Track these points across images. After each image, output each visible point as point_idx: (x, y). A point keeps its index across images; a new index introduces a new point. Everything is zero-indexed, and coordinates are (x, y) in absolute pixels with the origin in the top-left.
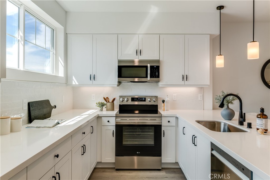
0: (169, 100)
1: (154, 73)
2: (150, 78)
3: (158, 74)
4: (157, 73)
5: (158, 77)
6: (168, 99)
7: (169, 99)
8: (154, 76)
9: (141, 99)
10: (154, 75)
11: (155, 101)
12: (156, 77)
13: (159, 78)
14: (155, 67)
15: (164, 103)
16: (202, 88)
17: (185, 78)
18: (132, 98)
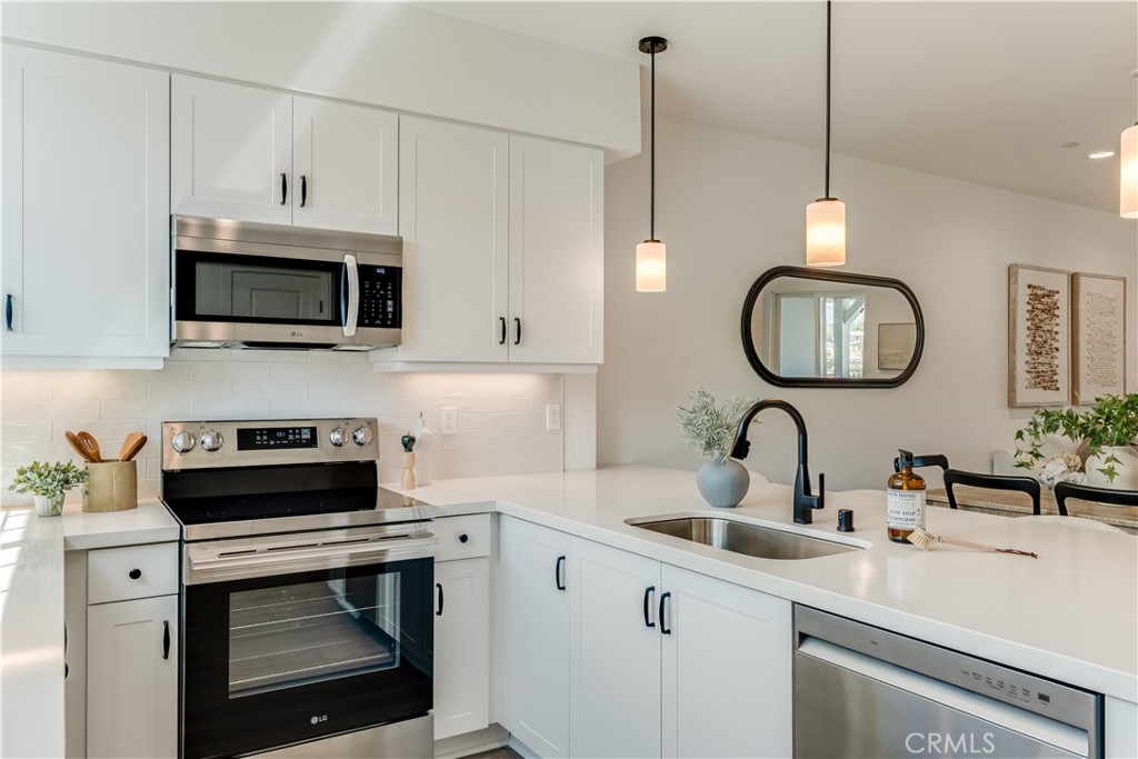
0: (429, 436)
1: (377, 304)
2: (358, 325)
3: (395, 307)
4: (390, 303)
5: (396, 322)
6: (426, 430)
7: (430, 433)
8: (376, 318)
9: (291, 437)
10: (377, 313)
11: (360, 444)
12: (384, 325)
13: (400, 327)
14: (383, 271)
15: (411, 450)
16: (558, 375)
17: (512, 331)
18: (240, 431)
